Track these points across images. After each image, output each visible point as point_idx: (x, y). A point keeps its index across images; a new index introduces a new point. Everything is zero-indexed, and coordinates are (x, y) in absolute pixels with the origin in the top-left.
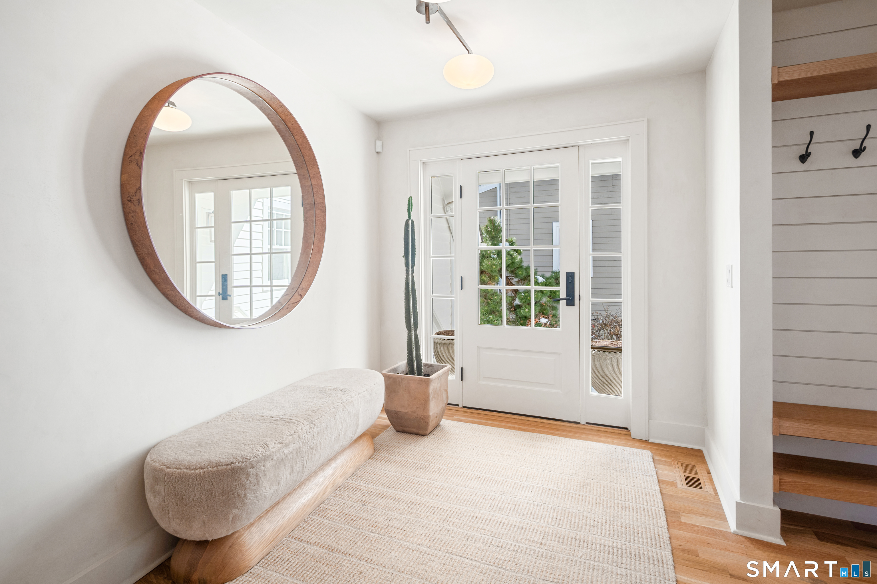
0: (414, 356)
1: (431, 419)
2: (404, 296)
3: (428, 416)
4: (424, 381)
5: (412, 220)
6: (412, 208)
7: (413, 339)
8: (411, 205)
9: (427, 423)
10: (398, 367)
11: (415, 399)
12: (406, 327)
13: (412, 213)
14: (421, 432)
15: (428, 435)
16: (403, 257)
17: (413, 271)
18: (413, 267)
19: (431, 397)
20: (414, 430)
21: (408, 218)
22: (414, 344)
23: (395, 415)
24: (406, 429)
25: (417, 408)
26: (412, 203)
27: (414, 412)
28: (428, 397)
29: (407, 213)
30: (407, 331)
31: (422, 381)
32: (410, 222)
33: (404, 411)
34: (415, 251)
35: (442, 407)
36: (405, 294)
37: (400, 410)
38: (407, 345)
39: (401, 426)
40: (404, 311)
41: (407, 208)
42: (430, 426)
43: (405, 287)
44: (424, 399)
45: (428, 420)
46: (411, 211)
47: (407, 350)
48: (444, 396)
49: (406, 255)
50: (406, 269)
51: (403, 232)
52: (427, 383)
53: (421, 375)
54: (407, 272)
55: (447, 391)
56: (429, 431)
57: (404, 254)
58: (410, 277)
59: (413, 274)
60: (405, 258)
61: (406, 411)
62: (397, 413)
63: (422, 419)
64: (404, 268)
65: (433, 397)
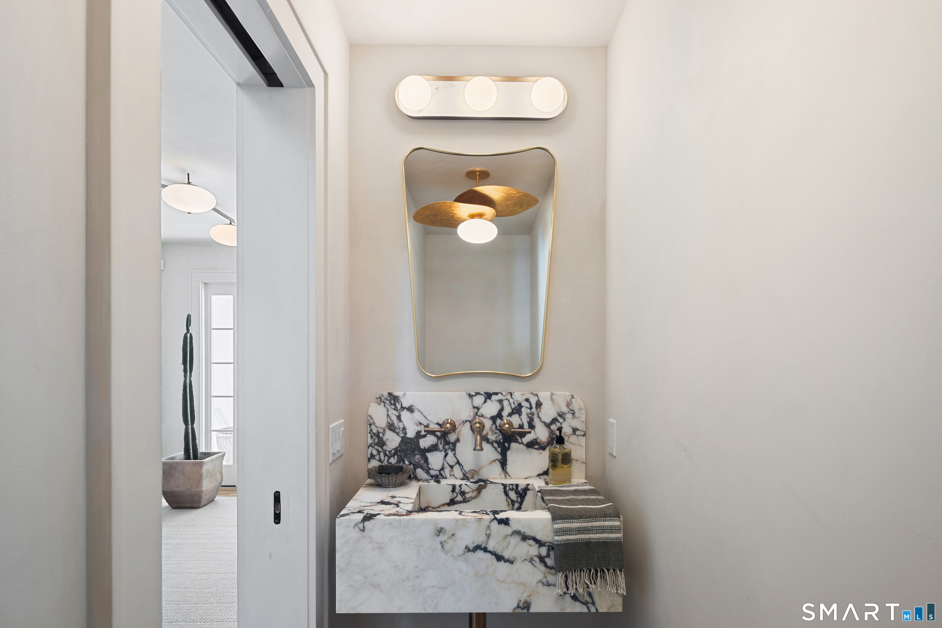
0: (191, 445)
1: (203, 494)
2: (182, 396)
3: (202, 491)
4: (198, 464)
5: (190, 333)
6: (190, 324)
7: (190, 432)
8: (189, 321)
9: (200, 497)
10: (175, 456)
11: (190, 479)
12: (184, 422)
13: (190, 328)
14: (195, 505)
15: (202, 507)
16: (182, 364)
17: (191, 376)
18: (191, 372)
19: (204, 476)
20: (189, 505)
21: (186, 332)
22: (190, 436)
23: (171, 494)
24: (181, 505)
25: (191, 486)
26: (190, 320)
27: (189, 490)
28: (201, 476)
29: (186, 328)
30: (184, 425)
31: (195, 463)
32: (189, 335)
33: (179, 490)
34: (193, 360)
35: (216, 485)
36: (183, 395)
37: (176, 490)
38: (184, 437)
39: (177, 503)
40: (182, 409)
41: (186, 324)
42: (203, 499)
43: (183, 389)
44: (198, 478)
45: (201, 494)
46: (190, 326)
47: (183, 441)
48: (219, 476)
49: (184, 362)
50: (184, 374)
51: (182, 344)
52: (201, 465)
53: (197, 459)
54: (185, 376)
55: (221, 473)
56: (202, 504)
57: (182, 362)
58: (188, 381)
59: (191, 378)
60: (184, 365)
61: (181, 490)
62: (173, 493)
63: (196, 495)
64: (183, 373)
65: (206, 476)
